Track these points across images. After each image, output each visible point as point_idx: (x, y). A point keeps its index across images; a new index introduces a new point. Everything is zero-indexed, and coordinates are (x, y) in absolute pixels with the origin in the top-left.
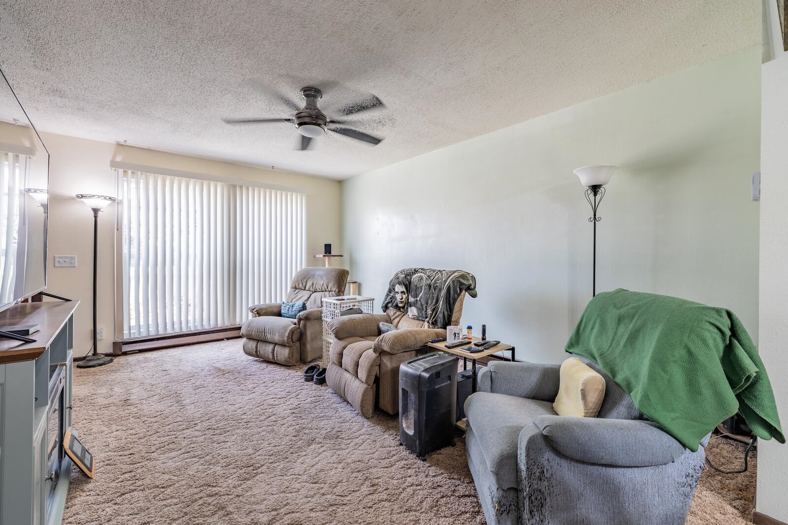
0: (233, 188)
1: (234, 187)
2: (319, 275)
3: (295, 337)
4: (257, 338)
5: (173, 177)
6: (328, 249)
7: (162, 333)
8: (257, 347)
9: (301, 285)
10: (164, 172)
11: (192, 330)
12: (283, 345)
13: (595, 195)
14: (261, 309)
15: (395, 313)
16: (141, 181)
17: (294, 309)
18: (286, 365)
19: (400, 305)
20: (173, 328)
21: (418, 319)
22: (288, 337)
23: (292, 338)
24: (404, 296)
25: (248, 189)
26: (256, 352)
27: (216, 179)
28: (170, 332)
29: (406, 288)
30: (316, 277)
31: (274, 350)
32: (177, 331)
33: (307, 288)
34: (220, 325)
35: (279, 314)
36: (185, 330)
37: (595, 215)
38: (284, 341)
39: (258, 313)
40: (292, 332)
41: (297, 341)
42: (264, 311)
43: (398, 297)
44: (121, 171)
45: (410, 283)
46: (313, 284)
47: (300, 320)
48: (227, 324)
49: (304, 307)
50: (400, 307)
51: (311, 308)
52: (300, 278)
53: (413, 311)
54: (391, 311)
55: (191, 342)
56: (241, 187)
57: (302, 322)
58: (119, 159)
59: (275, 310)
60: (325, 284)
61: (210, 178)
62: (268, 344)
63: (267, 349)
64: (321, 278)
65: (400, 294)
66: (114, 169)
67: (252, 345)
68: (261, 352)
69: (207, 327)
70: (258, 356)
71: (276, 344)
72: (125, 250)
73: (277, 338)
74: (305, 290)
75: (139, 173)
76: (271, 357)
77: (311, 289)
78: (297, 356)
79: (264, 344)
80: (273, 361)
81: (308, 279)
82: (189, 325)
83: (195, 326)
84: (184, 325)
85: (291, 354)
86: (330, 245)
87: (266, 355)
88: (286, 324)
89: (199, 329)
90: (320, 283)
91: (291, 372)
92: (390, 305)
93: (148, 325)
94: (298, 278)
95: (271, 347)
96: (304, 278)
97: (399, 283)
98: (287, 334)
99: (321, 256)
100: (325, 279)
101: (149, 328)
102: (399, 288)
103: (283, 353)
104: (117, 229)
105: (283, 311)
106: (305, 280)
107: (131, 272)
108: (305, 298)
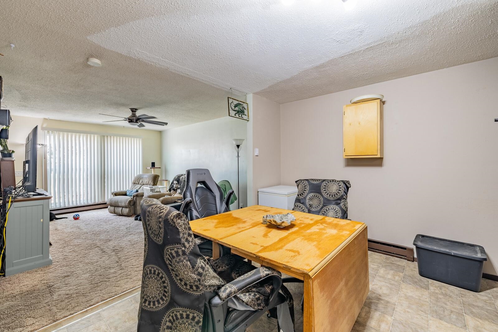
0: (103, 138)
1: (104, 136)
2: (145, 177)
3: (132, 204)
4: (115, 205)
5: (72, 133)
6: (153, 164)
7: (67, 206)
8: (114, 209)
9: (137, 182)
10: (68, 131)
11: (83, 204)
12: (126, 207)
13: (238, 148)
14: (117, 193)
15: (173, 192)
16: (56, 135)
17: (133, 192)
18: (128, 216)
19: (175, 189)
20: (73, 204)
21: (180, 194)
22: (128, 203)
23: (130, 204)
24: (177, 185)
25: (111, 137)
26: (114, 211)
27: (94, 133)
28: (71, 205)
29: (178, 182)
30: (144, 178)
31: (122, 210)
32: (75, 205)
33: (140, 184)
34: (97, 202)
35: (126, 195)
36: (79, 205)
37: (238, 155)
38: (126, 205)
39: (115, 195)
40: (130, 202)
41: (132, 205)
42: (118, 194)
43: (175, 186)
44: (46, 131)
45: (179, 180)
46: (142, 182)
47: (134, 196)
48: (101, 201)
49: (137, 191)
50: (175, 190)
51: (140, 191)
52: (136, 179)
53: (179, 191)
54: (172, 191)
55: (82, 210)
56: (107, 136)
57: (135, 197)
58: (45, 126)
59: (124, 193)
60: (148, 181)
61: (91, 133)
62: (119, 208)
63: (119, 210)
64: (146, 179)
65: (175, 184)
66: (42, 130)
67: (112, 208)
68: (116, 211)
69: (90, 203)
70: (115, 213)
71: (123, 207)
72: (48, 168)
73: (123, 204)
74: (139, 184)
75: (55, 132)
76: (121, 213)
77: (142, 184)
78: (132, 212)
79: (118, 208)
80: (121, 214)
81: (140, 179)
82: (81, 202)
83: (84, 203)
84: (78, 202)
85: (130, 211)
86: (154, 163)
87: (119, 212)
88: (128, 198)
89: (86, 204)
90: (146, 181)
91: (130, 218)
92: (171, 189)
93: (60, 202)
94: (135, 179)
95: (121, 208)
96: (138, 179)
97: (175, 180)
98: (127, 202)
99: (149, 168)
100: (148, 179)
101: (60, 204)
102: (175, 182)
103: (126, 211)
104: (45, 158)
105: (127, 194)
106: (139, 180)
107: (51, 176)
108: (138, 188)
